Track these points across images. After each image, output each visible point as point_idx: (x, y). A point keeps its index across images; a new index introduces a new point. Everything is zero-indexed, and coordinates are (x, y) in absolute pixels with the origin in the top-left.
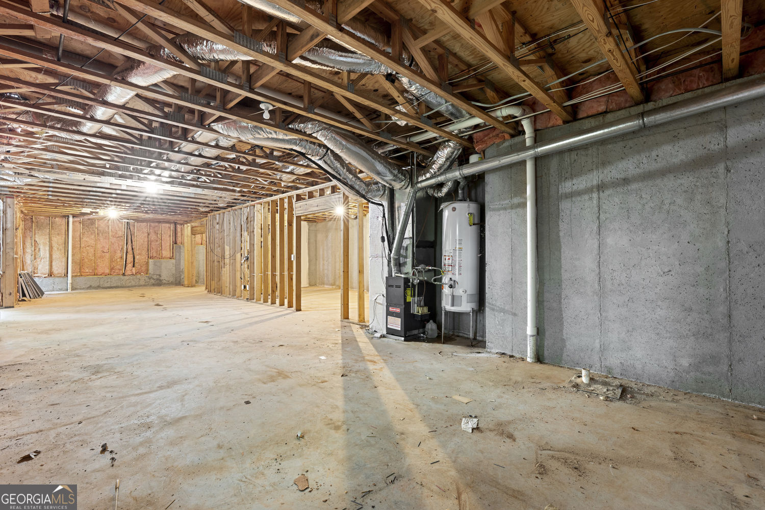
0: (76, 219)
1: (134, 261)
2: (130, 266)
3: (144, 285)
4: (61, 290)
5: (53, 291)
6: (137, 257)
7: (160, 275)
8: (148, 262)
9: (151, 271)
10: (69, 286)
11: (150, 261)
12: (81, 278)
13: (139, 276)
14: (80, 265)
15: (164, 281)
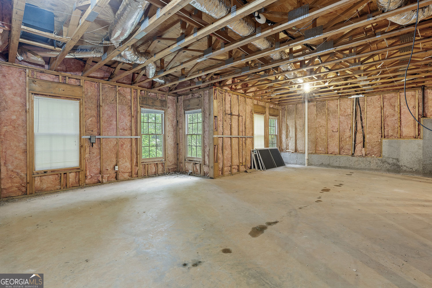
0: (311, 104)
1: (364, 141)
2: (359, 146)
3: (376, 170)
4: (301, 164)
5: (296, 164)
6: (367, 136)
7: (397, 160)
8: (381, 142)
9: (385, 153)
10: (306, 162)
11: (384, 140)
12: (315, 155)
13: (369, 158)
14: (315, 143)
15: (405, 168)
